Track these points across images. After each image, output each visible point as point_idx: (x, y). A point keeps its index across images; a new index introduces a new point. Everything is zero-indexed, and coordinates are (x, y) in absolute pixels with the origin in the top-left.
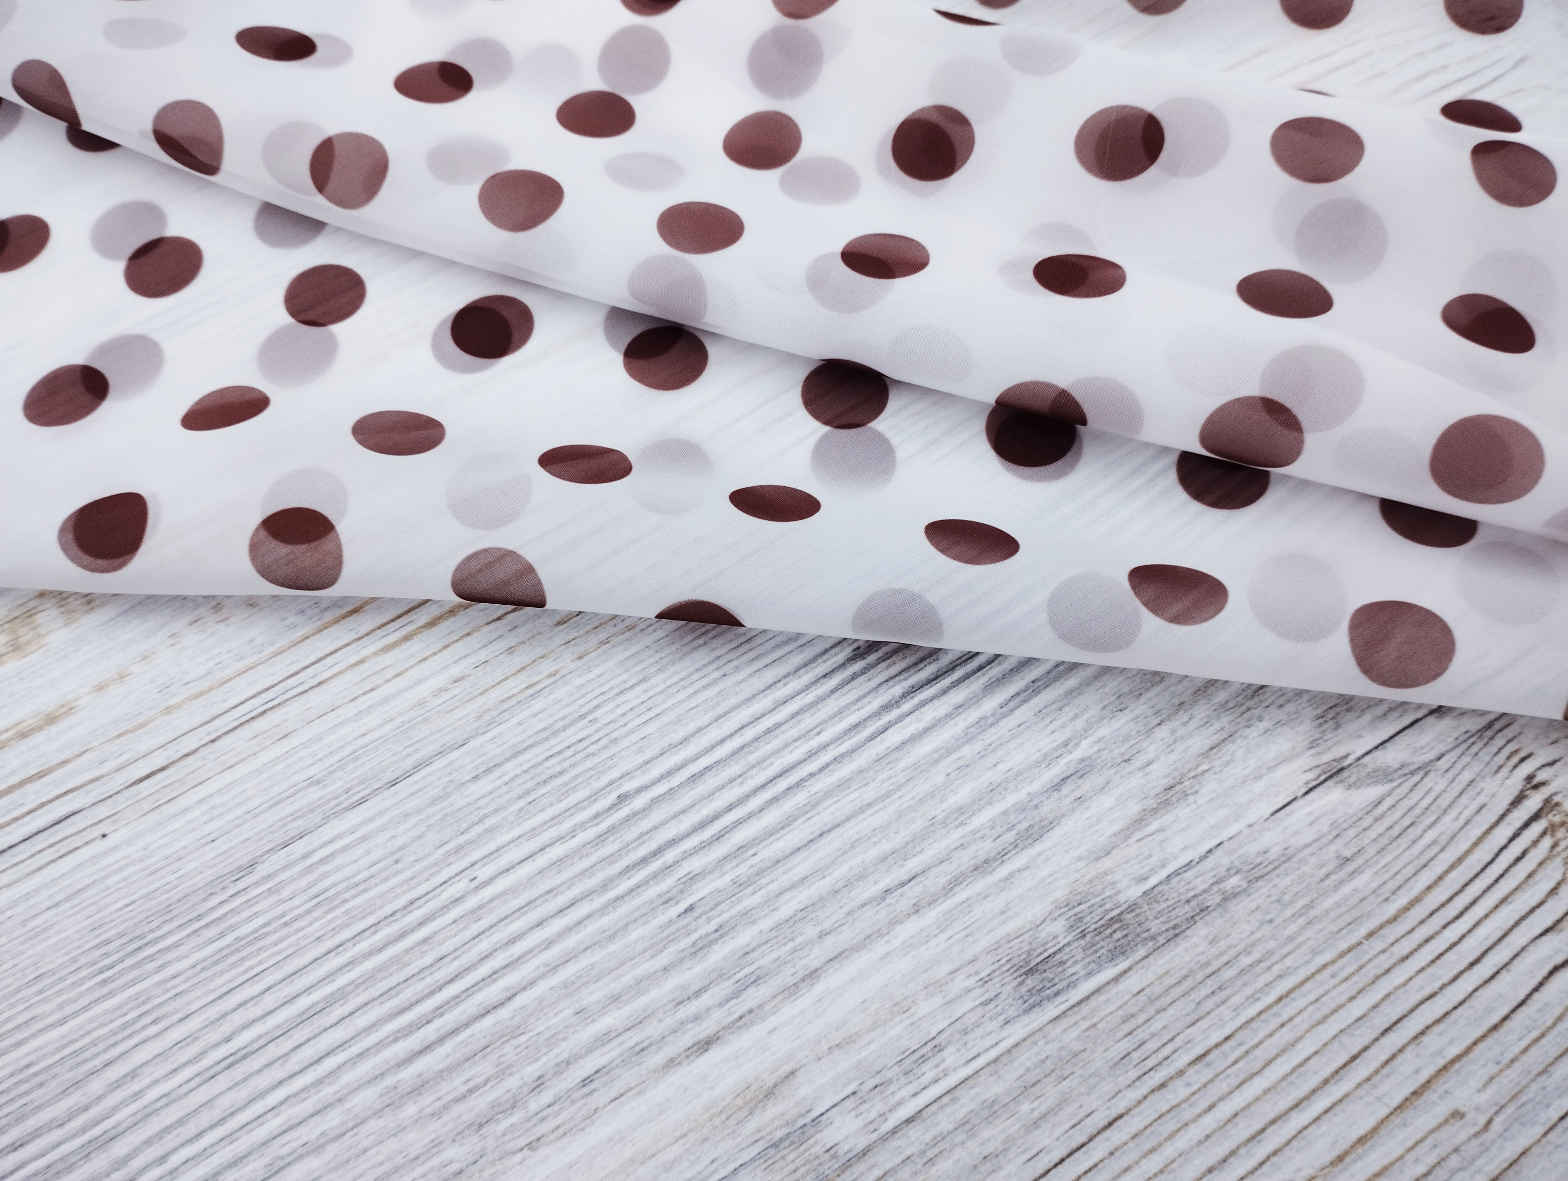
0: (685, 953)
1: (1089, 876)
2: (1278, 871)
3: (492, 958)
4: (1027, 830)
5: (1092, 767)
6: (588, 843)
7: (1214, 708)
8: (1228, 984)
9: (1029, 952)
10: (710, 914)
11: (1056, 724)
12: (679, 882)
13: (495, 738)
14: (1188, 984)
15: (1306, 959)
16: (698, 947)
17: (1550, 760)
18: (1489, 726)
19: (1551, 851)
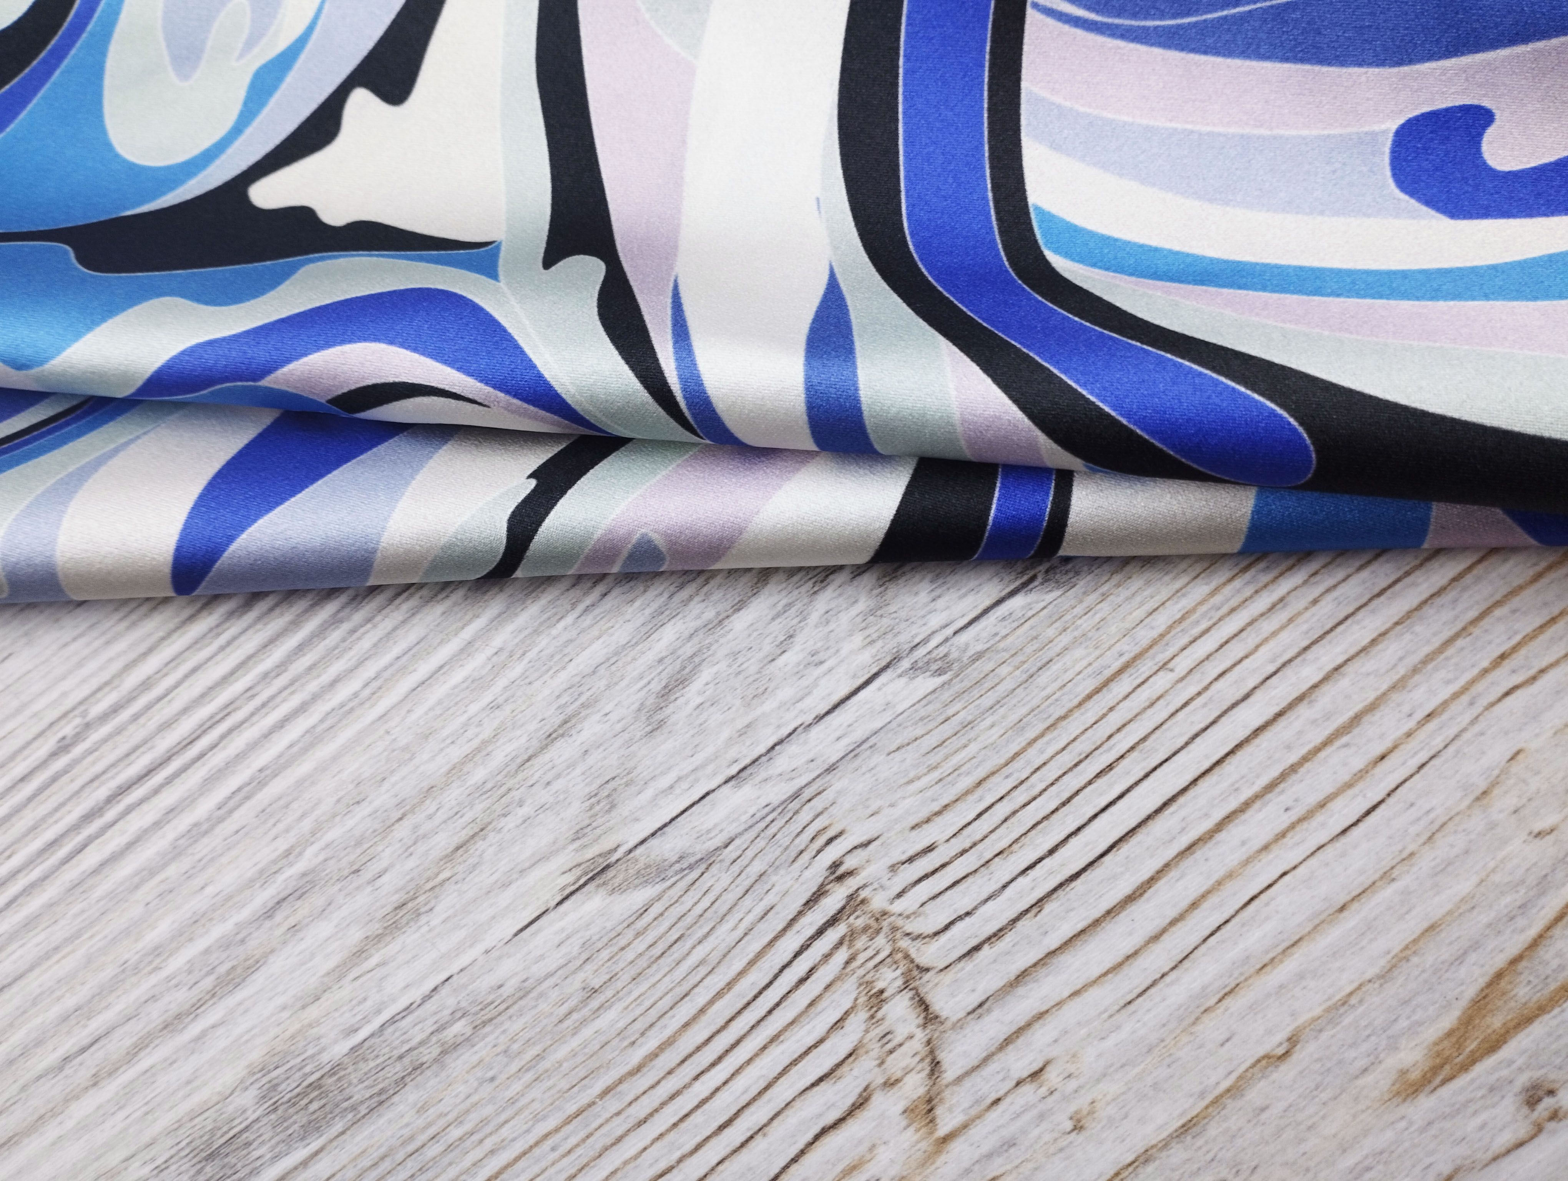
1: (292, 1030)
2: (511, 1011)
4: (228, 973)
5: (314, 884)
7: (468, 792)
8: (431, 1164)
9: (211, 1133)
11: (281, 826)
15: (525, 1127)
17: (864, 838)
18: (796, 796)
19: (844, 968)
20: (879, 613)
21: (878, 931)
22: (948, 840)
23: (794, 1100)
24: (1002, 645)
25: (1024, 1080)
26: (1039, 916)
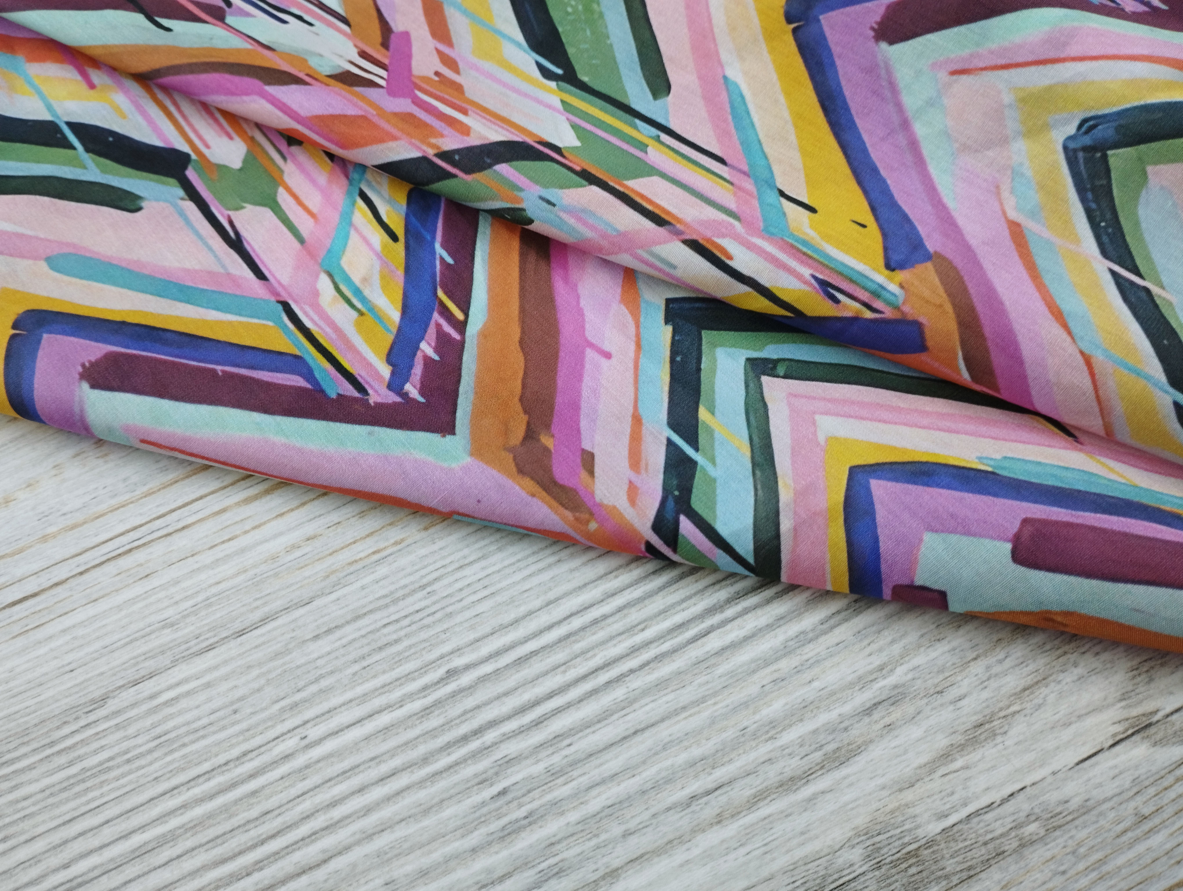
0: (495, 836)
1: (891, 807)
3: (313, 818)
4: (835, 751)
5: (904, 695)
6: (414, 715)
9: (824, 877)
10: (521, 800)
12: (495, 764)
13: (338, 599)
16: (506, 832)
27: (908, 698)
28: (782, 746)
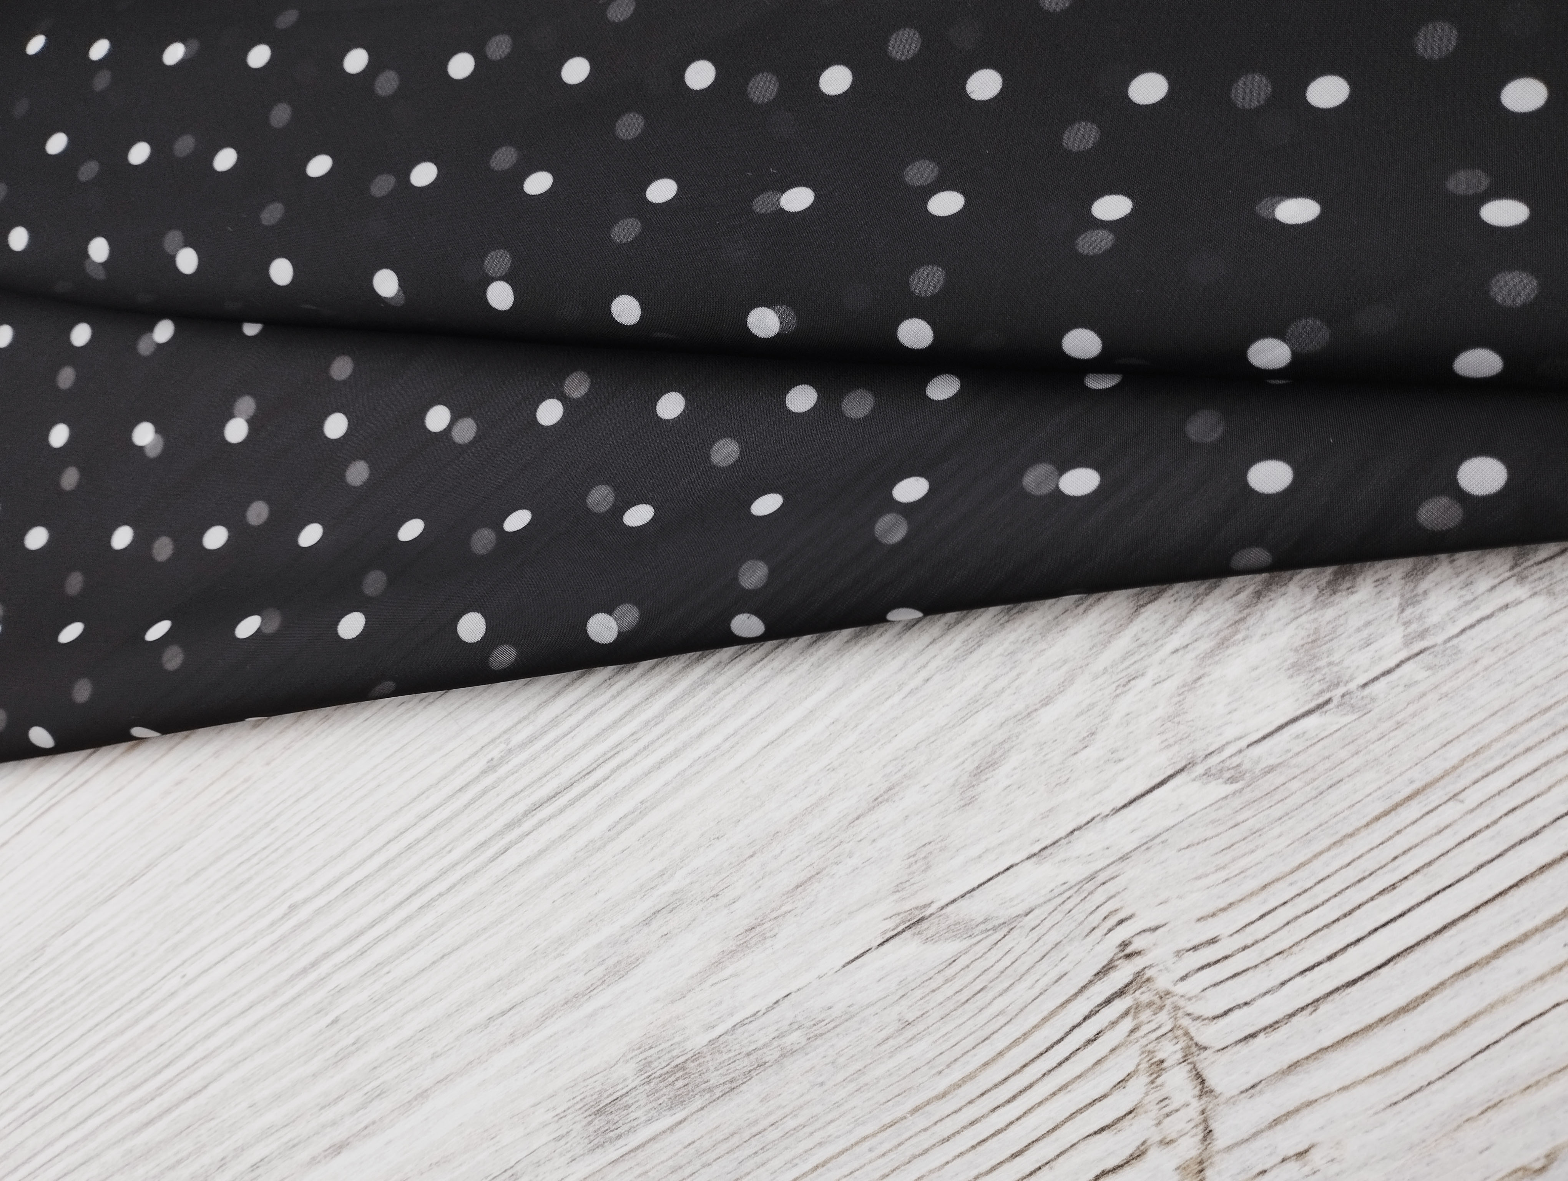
0: (331, 1061)
1: (663, 1019)
2: (838, 1030)
3: (195, 1048)
4: (615, 966)
5: (681, 902)
6: (265, 950)
7: (806, 840)
8: (771, 1146)
9: (600, 1093)
10: (350, 1027)
11: (658, 850)
12: (329, 994)
13: (201, 843)
14: (735, 1141)
15: (848, 1128)
16: (339, 1058)
17: (1153, 924)
18: (1092, 877)
19: (1128, 1036)
20: (1176, 720)
21: (1162, 1008)
22: (1231, 935)
23: (1078, 1142)
24: (1294, 761)
25: (1290, 1158)
26: (1314, 1014)
27: (685, 905)
28: (568, 963)
